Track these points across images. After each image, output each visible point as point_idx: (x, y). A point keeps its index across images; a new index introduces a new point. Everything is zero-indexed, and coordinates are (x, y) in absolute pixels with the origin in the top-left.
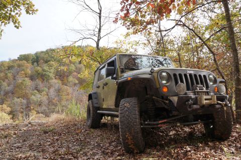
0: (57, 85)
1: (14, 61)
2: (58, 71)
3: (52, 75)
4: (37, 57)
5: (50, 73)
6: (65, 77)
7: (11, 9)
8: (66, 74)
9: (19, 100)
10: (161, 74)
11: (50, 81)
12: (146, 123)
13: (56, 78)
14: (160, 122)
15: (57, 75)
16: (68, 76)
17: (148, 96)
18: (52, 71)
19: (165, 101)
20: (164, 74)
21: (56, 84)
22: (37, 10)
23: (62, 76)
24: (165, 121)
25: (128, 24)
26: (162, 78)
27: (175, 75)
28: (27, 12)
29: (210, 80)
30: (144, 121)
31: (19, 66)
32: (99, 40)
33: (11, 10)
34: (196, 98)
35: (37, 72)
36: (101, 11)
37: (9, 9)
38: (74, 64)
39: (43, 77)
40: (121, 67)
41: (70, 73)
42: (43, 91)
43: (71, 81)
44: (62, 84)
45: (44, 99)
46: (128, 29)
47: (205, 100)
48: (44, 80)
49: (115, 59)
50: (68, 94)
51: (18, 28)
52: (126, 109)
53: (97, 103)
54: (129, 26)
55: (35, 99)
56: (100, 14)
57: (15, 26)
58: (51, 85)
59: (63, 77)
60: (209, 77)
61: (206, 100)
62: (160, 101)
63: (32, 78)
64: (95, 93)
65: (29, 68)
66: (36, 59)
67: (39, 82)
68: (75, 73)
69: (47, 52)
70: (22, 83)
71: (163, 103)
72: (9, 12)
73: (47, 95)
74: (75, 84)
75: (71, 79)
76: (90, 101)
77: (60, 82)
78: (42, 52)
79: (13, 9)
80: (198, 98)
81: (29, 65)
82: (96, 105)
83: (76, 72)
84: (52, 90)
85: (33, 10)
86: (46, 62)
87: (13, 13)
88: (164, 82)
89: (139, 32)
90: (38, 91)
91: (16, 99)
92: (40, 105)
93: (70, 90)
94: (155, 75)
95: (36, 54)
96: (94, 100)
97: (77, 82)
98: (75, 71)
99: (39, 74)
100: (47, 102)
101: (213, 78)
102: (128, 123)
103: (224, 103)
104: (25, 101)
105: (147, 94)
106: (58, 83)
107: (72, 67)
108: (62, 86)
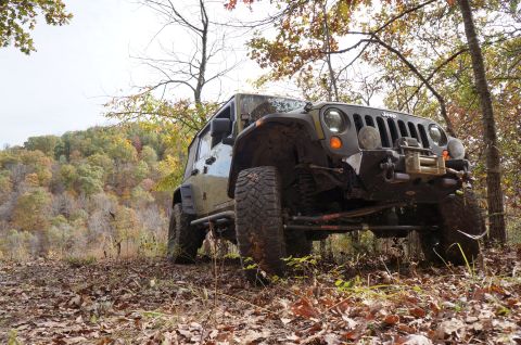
0: (109, 204)
1: (16, 150)
2: (111, 175)
3: (97, 183)
4: (68, 144)
5: (95, 177)
6: (127, 189)
7: (13, 12)
8: (129, 181)
9: (21, 235)
10: (327, 113)
11: (93, 196)
12: (295, 218)
13: (106, 191)
14: (326, 217)
15: (110, 184)
16: (133, 186)
17: (300, 166)
18: (99, 173)
19: (336, 170)
20: (334, 113)
21: (106, 202)
22: (70, 16)
23: (120, 186)
24: (337, 215)
25: (263, 55)
26: (330, 121)
27: (357, 117)
28: (49, 19)
29: (434, 136)
30: (291, 214)
31: (27, 161)
32: (200, 86)
33: (13, 15)
34: (403, 160)
35: (65, 174)
36: (206, 26)
37: (10, 12)
38: (146, 160)
39: (78, 186)
40: (244, 117)
41: (138, 179)
42: (76, 216)
43: (140, 197)
44: (120, 204)
45: (79, 234)
46: (262, 66)
47: (420, 165)
48: (79, 193)
49: (233, 104)
50: (132, 225)
51: (28, 53)
52: (251, 183)
54: (264, 60)
55: (59, 235)
56: (205, 32)
57: (23, 50)
58: (95, 205)
59: (123, 189)
60: (429, 129)
61: (422, 165)
62: (326, 174)
63: (54, 188)
64: (188, 187)
65: (49, 167)
66: (66, 148)
67: (68, 196)
68: (148, 181)
69: (89, 133)
70: (30, 197)
71: (331, 177)
72: (9, 18)
73: (87, 225)
74: (148, 205)
75: (139, 192)
76: (176, 206)
77: (115, 198)
78: (79, 133)
79: (17, 12)
80: (407, 161)
81: (49, 160)
82: (189, 211)
83: (151, 178)
84: (96, 216)
85: (62, 16)
86: (87, 154)
87: (17, 21)
88: (334, 130)
89: (286, 74)
90: (67, 216)
91: (16, 233)
92: (69, 247)
93: (137, 217)
94: (315, 114)
95: (66, 136)
96: (185, 202)
97: (152, 199)
98: (148, 176)
99: (69, 179)
100: (85, 240)
101: (439, 134)
102: (254, 212)
103: (462, 172)
104: (35, 238)
105: (297, 163)
106: (110, 200)
107: (143, 167)
108: (119, 208)
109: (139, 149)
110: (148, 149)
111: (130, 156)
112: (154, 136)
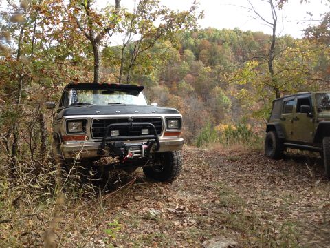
0: (163, 94)
2: (163, 73)
3: (154, 79)
6: (174, 82)
8: (176, 77)
11: (152, 88)
13: (160, 84)
15: (163, 79)
16: (179, 80)
21: (161, 92)
23: (169, 80)
32: (271, 60)
36: (275, 21)
38: (187, 60)
41: (182, 75)
43: (184, 88)
44: (171, 93)
49: (310, 97)
53: (282, 135)
56: (275, 25)
58: (154, 95)
59: (172, 82)
64: (278, 125)
68: (190, 76)
74: (190, 93)
75: (183, 84)
76: (271, 132)
77: (167, 89)
83: (191, 74)
93: (182, 102)
97: (193, 89)
98: (189, 73)
106: (164, 91)
107: (186, 66)
108: (170, 96)
109: (182, 52)
110: (188, 52)
111: (176, 58)
112: (192, 41)
